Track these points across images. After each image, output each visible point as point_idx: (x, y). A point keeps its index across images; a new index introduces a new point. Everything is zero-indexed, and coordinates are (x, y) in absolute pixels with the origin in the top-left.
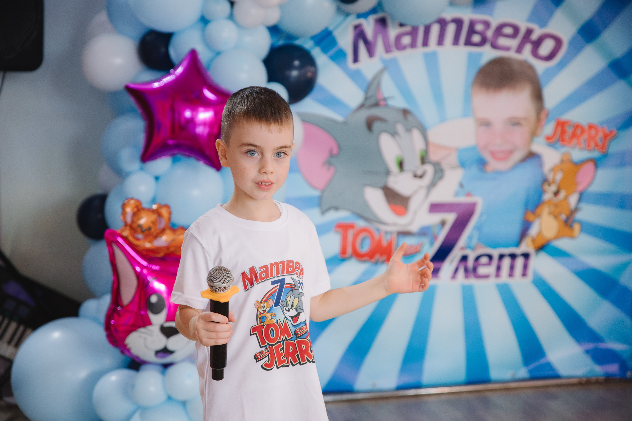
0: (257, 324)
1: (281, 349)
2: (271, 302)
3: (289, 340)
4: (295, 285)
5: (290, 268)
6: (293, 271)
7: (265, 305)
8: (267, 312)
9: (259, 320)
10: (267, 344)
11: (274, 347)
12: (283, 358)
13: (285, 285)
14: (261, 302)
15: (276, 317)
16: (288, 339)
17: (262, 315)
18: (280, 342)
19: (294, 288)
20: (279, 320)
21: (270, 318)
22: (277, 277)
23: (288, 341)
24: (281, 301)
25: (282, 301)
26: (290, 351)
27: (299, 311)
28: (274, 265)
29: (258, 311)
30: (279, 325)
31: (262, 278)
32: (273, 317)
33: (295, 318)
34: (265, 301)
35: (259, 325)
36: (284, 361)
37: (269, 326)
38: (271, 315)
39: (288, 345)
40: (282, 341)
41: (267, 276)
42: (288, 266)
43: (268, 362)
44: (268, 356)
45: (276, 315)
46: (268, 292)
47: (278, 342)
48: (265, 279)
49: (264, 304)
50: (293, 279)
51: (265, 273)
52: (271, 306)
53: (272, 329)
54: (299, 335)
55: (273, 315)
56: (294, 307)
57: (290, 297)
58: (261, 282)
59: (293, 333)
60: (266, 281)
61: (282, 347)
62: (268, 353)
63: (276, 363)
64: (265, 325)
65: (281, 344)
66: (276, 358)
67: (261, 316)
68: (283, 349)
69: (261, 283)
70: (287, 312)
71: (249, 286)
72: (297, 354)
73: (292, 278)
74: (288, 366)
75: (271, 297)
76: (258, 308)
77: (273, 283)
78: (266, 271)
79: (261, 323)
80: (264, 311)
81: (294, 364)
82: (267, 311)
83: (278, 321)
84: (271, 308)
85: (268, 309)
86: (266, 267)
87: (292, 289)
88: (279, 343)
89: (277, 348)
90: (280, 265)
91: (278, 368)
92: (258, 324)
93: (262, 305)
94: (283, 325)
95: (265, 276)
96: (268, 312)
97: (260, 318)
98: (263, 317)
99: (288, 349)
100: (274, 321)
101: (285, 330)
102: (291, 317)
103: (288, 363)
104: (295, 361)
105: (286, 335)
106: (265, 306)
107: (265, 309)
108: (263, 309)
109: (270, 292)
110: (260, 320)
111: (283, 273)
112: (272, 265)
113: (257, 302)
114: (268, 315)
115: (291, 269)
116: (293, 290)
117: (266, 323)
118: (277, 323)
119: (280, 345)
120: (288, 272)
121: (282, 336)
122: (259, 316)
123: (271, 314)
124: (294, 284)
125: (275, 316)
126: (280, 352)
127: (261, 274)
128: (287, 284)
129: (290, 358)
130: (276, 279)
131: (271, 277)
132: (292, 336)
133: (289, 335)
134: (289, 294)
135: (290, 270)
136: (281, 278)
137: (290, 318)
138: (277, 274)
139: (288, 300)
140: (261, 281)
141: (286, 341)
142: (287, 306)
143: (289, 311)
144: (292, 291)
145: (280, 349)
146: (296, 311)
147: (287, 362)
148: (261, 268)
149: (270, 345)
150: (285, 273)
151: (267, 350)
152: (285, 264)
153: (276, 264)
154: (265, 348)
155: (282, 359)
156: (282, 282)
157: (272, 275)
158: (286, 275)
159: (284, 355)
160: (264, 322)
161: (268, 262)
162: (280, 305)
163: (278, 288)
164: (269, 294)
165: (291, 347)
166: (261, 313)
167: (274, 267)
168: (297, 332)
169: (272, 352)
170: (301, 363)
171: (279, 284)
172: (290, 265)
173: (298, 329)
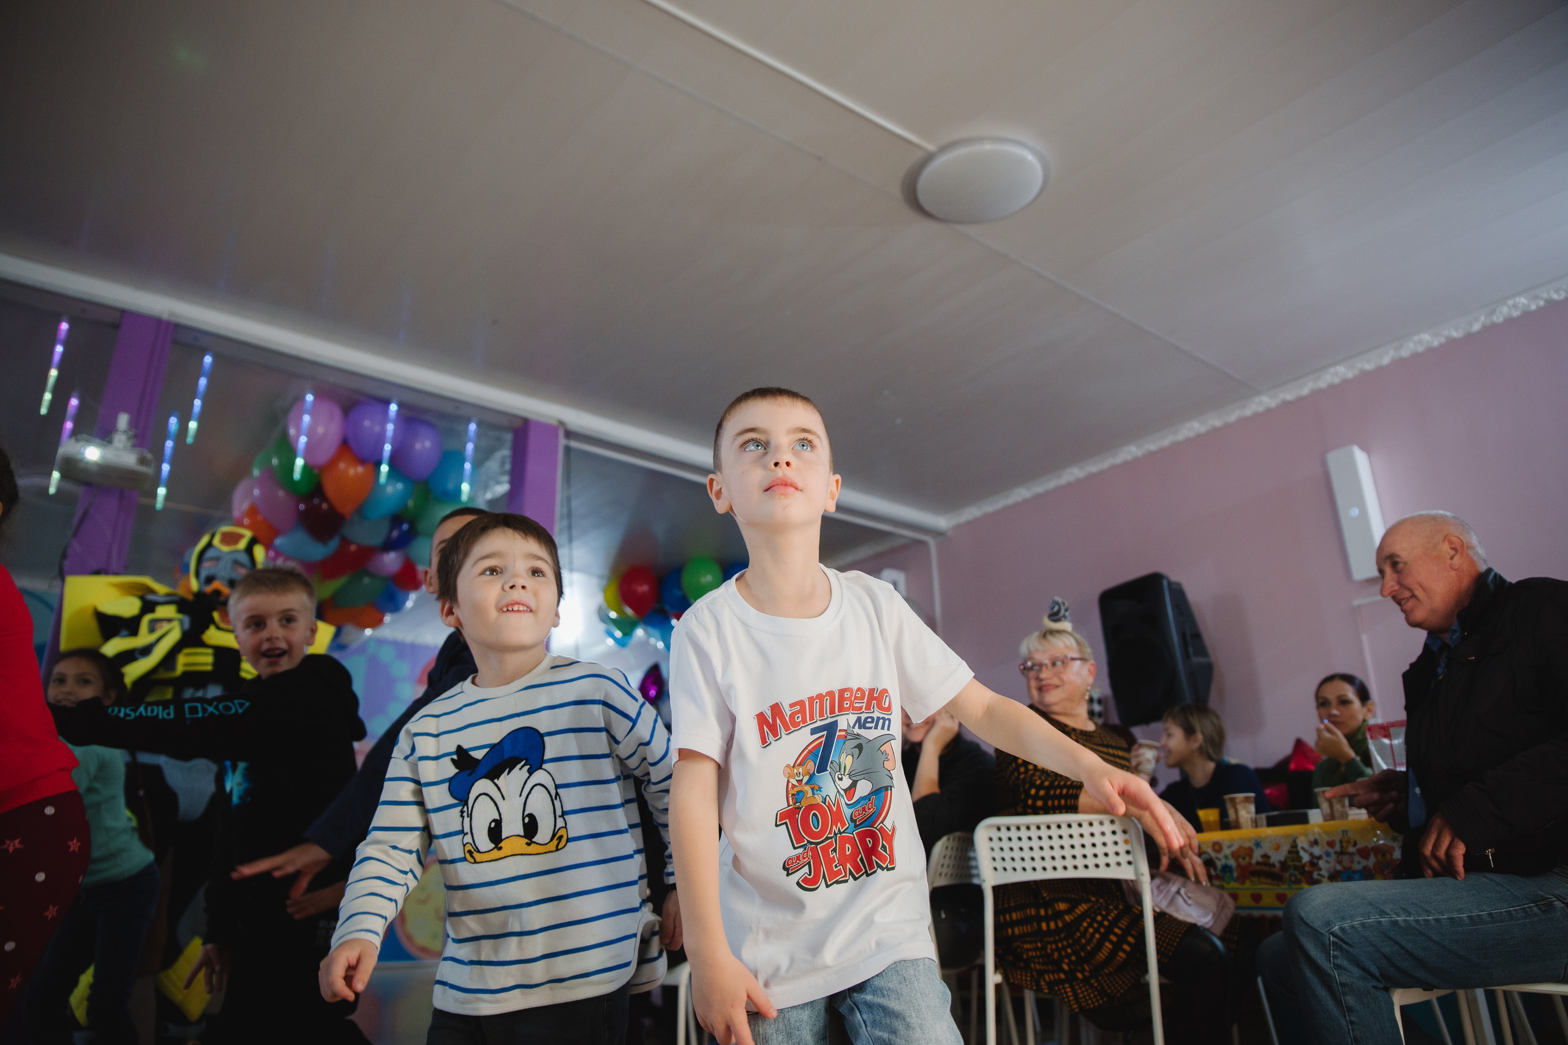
0: (787, 807)
1: (832, 851)
2: (811, 766)
3: (844, 832)
4: (849, 733)
5: (845, 702)
6: (850, 708)
7: (800, 770)
8: (805, 784)
9: (790, 798)
10: (806, 842)
11: (818, 847)
12: (836, 866)
13: (837, 734)
14: (794, 766)
15: (821, 791)
16: (842, 831)
17: (796, 789)
18: (831, 838)
19: (848, 737)
20: (826, 797)
21: (810, 794)
22: (821, 720)
23: (843, 834)
24: (829, 762)
25: (831, 763)
26: (848, 853)
27: (854, 778)
28: (816, 699)
29: (789, 783)
30: (829, 807)
31: (795, 724)
32: (816, 791)
33: (850, 790)
34: (801, 764)
35: (790, 807)
36: (839, 872)
37: (811, 807)
38: (813, 789)
39: (844, 841)
40: (833, 837)
41: (804, 720)
42: (842, 699)
43: (810, 875)
44: (809, 864)
45: (821, 788)
46: (806, 748)
47: (827, 838)
48: (801, 725)
49: (798, 770)
50: (847, 722)
51: (800, 715)
52: (811, 772)
53: (814, 814)
54: (859, 821)
55: (817, 787)
56: (848, 772)
57: (845, 754)
58: (793, 732)
59: (849, 819)
60: (803, 729)
61: (835, 846)
62: (809, 858)
63: (824, 877)
64: (802, 807)
65: (832, 841)
66: (824, 869)
67: (794, 791)
68: (835, 850)
69: (795, 732)
70: (841, 782)
71: (771, 738)
72: (860, 856)
74: (846, 881)
75: (810, 756)
76: (790, 776)
77: (814, 731)
78: (802, 711)
79: (795, 804)
80: (800, 782)
81: (857, 876)
82: (804, 781)
84: (812, 776)
85: (806, 779)
86: (801, 703)
87: (845, 740)
88: (830, 840)
89: (825, 850)
90: (827, 699)
91: (827, 886)
93: (795, 771)
94: (833, 807)
95: (799, 720)
96: (807, 783)
97: (793, 795)
98: (799, 792)
100: (819, 799)
101: (838, 816)
102: (845, 791)
103: (845, 876)
104: (858, 870)
106: (800, 773)
107: (800, 778)
108: (798, 779)
109: (809, 748)
110: (792, 799)
111: (832, 711)
112: (811, 699)
113: (788, 766)
114: (808, 789)
115: (847, 704)
117: (804, 804)
118: (825, 804)
119: (831, 844)
120: (842, 709)
121: (834, 827)
122: (792, 792)
123: (813, 786)
125: (819, 789)
126: (831, 856)
127: (792, 716)
128: (840, 731)
129: (849, 866)
130: (819, 724)
131: (810, 721)
132: (848, 825)
133: (843, 825)
135: (845, 706)
136: (829, 720)
137: (842, 792)
138: (821, 715)
139: (843, 759)
140: (793, 729)
141: (839, 835)
143: (841, 779)
145: (830, 850)
146: (850, 778)
147: (844, 874)
148: (792, 706)
149: (811, 843)
150: (837, 711)
151: (807, 852)
152: (836, 696)
153: (820, 697)
154: (804, 848)
155: (835, 870)
156: (831, 728)
157: (812, 718)
158: (838, 715)
159: (837, 862)
160: (800, 802)
161: (804, 696)
162: (827, 769)
163: (823, 739)
164: (807, 750)
165: (847, 845)
166: (794, 786)
167: (817, 702)
168: (855, 816)
169: (815, 856)
170: (869, 872)
171: (826, 732)
172: (846, 696)
173: (857, 811)
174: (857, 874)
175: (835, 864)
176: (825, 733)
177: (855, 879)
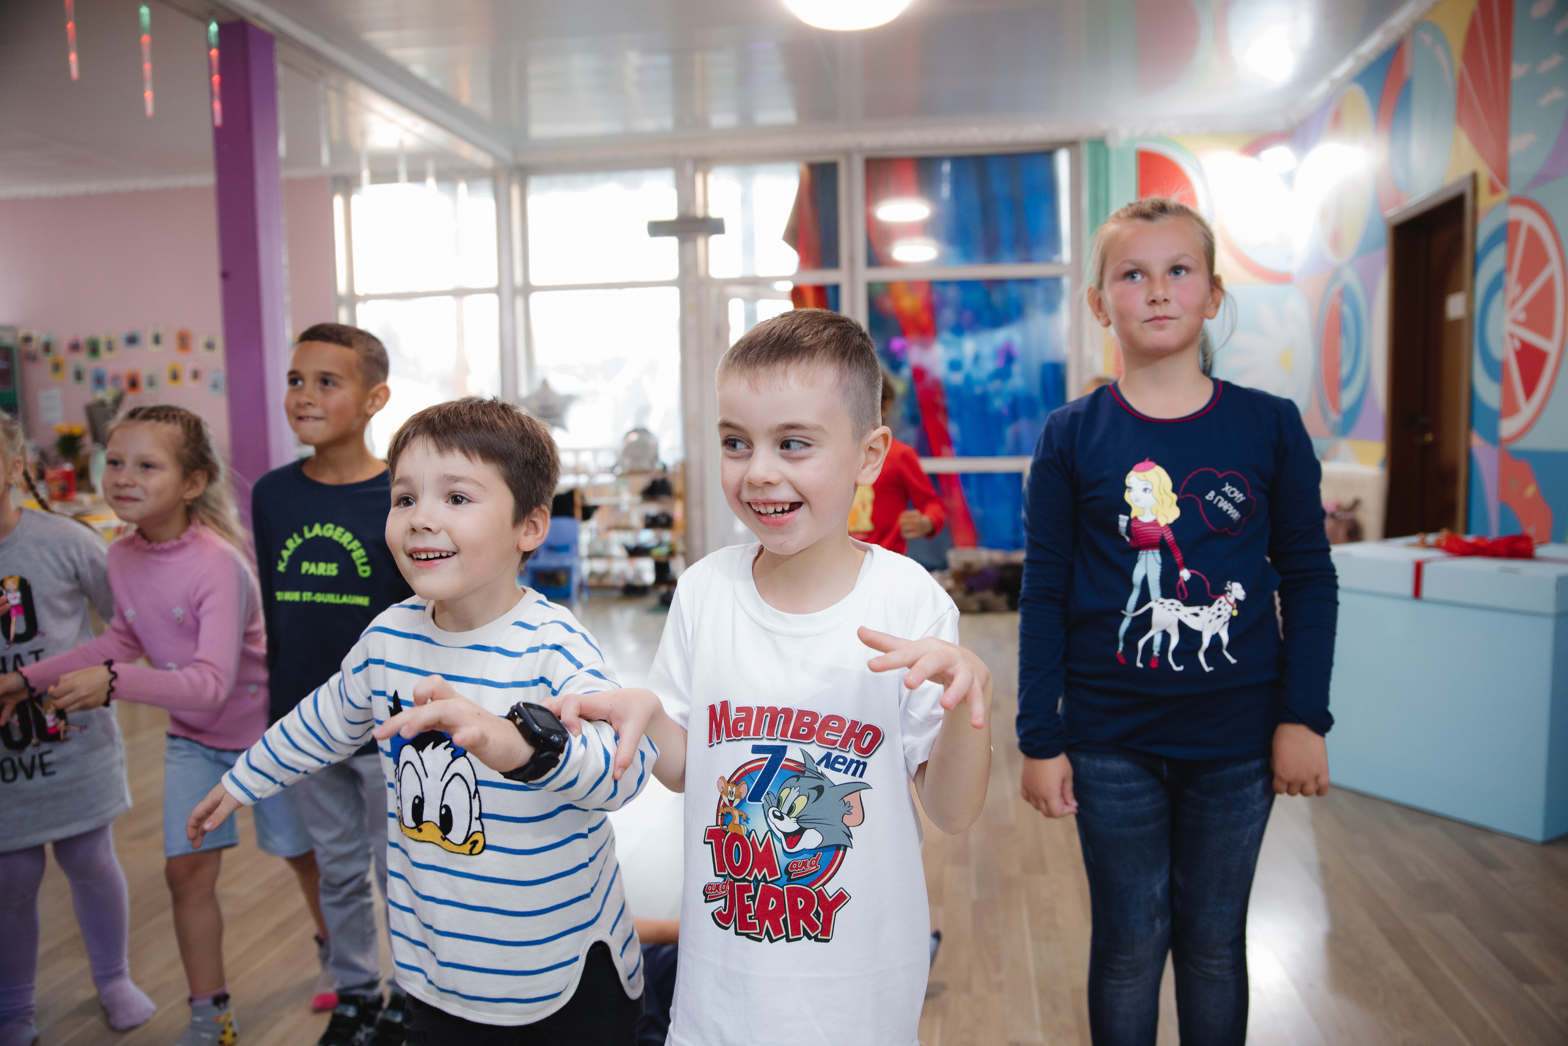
0: (715, 825)
2: (745, 790)
3: (771, 882)
4: (805, 767)
5: (802, 728)
6: (807, 737)
7: (734, 789)
8: (735, 807)
9: (720, 817)
10: (726, 873)
12: (750, 917)
13: (783, 762)
14: (729, 782)
16: (769, 880)
17: (727, 810)
18: (751, 881)
19: (804, 772)
20: (753, 832)
21: (737, 821)
22: (768, 739)
23: (770, 885)
24: (766, 793)
25: (768, 794)
26: (770, 908)
27: (802, 824)
28: (766, 712)
29: (721, 798)
30: (753, 844)
31: (737, 733)
32: (742, 820)
34: (736, 783)
35: (719, 827)
36: (753, 926)
37: (735, 836)
38: (741, 816)
39: (768, 893)
40: (754, 882)
41: (747, 732)
42: (800, 723)
43: (724, 911)
44: (725, 899)
45: (749, 819)
46: (745, 765)
47: (746, 880)
49: (732, 789)
50: (804, 752)
51: (743, 724)
52: (743, 797)
53: (737, 845)
54: (795, 875)
55: (744, 817)
56: (794, 814)
57: (788, 790)
58: (734, 740)
59: (783, 870)
60: (743, 741)
62: (726, 893)
63: (736, 921)
64: (729, 832)
66: (736, 911)
67: (724, 811)
68: (753, 898)
69: (735, 742)
70: (777, 821)
72: (784, 916)
73: (802, 751)
75: (746, 777)
76: (723, 793)
77: (756, 749)
78: (747, 720)
79: (723, 825)
80: (731, 802)
81: (774, 938)
82: (735, 804)
83: (751, 833)
84: (742, 801)
85: (737, 802)
86: (748, 710)
87: (796, 774)
89: (743, 890)
90: (781, 717)
91: (737, 934)
92: (717, 825)
93: (729, 787)
94: (761, 847)
95: (742, 729)
96: (737, 807)
97: (722, 814)
98: (728, 814)
99: (764, 902)
100: (744, 833)
101: (766, 859)
102: (786, 834)
103: (760, 933)
104: (777, 931)
105: (765, 870)
106: (733, 792)
107: (732, 799)
108: (730, 798)
109: (747, 768)
110: (721, 819)
111: (784, 734)
112: (761, 710)
113: (723, 777)
114: (736, 813)
115: (804, 730)
116: (798, 777)
117: (731, 830)
120: (796, 735)
121: (757, 871)
122: (722, 810)
123: (741, 813)
124: (805, 765)
125: (747, 820)
126: (748, 903)
127: (737, 721)
128: (787, 760)
129: (767, 923)
130: (765, 743)
131: (754, 736)
132: (779, 876)
133: (773, 872)
134: (786, 784)
135: (801, 732)
136: (778, 743)
137: (780, 835)
138: (771, 732)
139: (784, 794)
140: (734, 738)
141: (764, 883)
142: (777, 807)
143: (781, 818)
144: (796, 779)
145: (747, 895)
146: (795, 822)
148: (739, 710)
150: (789, 735)
151: (726, 885)
152: (792, 716)
153: (774, 712)
154: (723, 879)
155: (750, 921)
156: (779, 752)
157: (756, 733)
158: (789, 741)
159: (754, 913)
160: (729, 826)
162: (762, 800)
163: (766, 762)
164: (744, 770)
165: (772, 899)
166: (725, 805)
167: (767, 716)
168: (792, 869)
169: (732, 892)
170: (791, 937)
171: (771, 755)
172: (805, 721)
173: (795, 862)
174: (775, 935)
175: (750, 914)
176: (769, 756)
177: (772, 941)
